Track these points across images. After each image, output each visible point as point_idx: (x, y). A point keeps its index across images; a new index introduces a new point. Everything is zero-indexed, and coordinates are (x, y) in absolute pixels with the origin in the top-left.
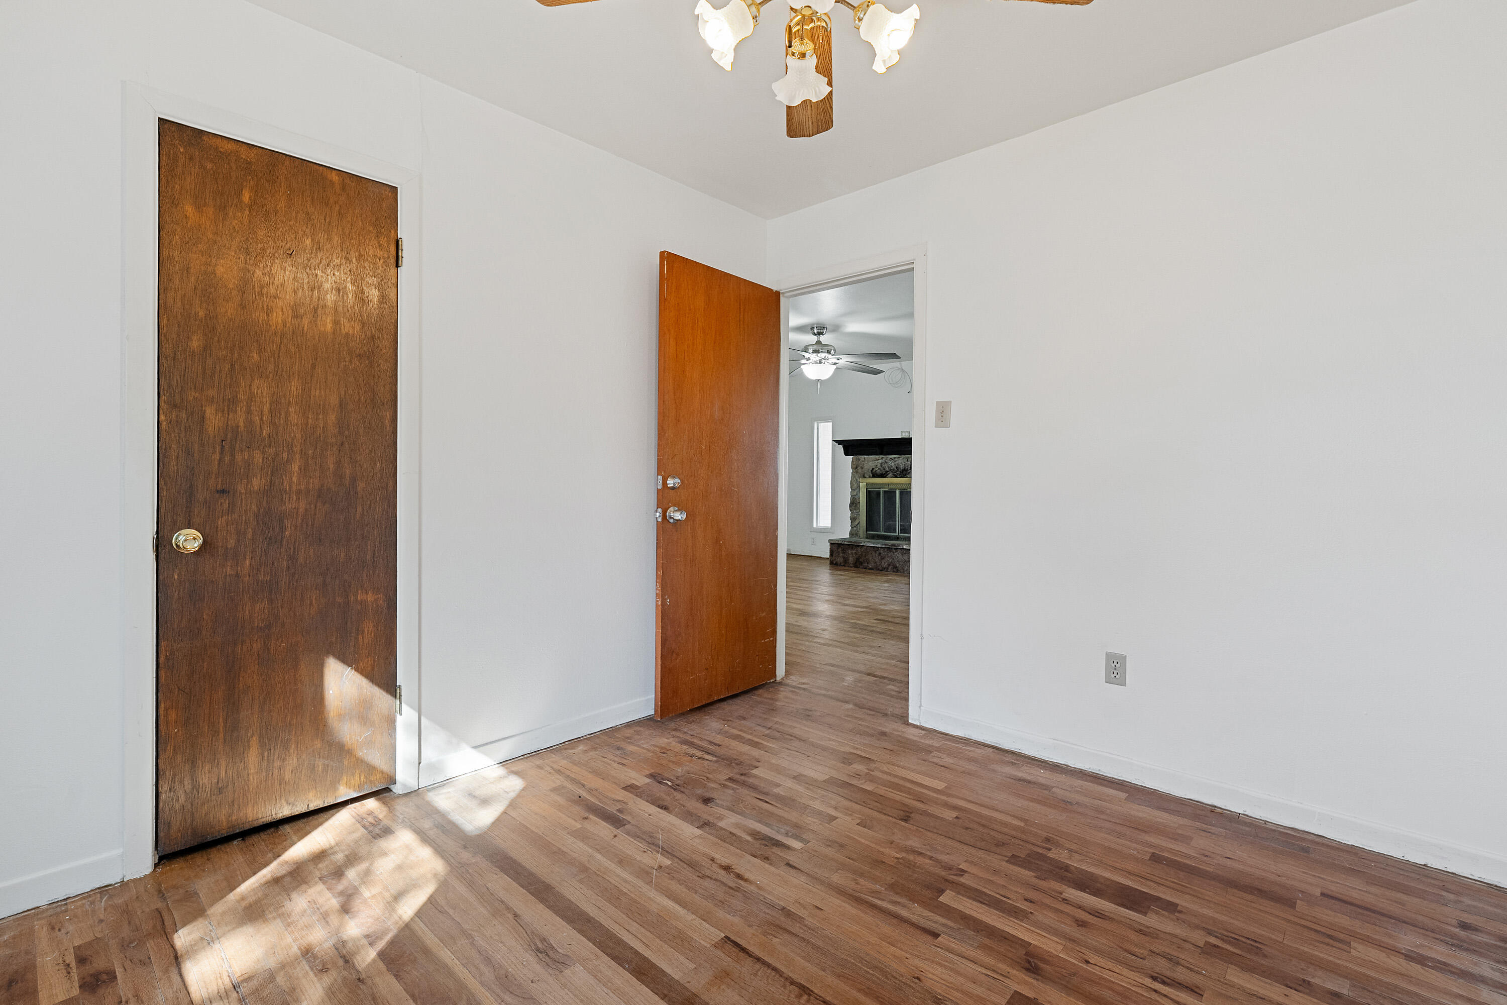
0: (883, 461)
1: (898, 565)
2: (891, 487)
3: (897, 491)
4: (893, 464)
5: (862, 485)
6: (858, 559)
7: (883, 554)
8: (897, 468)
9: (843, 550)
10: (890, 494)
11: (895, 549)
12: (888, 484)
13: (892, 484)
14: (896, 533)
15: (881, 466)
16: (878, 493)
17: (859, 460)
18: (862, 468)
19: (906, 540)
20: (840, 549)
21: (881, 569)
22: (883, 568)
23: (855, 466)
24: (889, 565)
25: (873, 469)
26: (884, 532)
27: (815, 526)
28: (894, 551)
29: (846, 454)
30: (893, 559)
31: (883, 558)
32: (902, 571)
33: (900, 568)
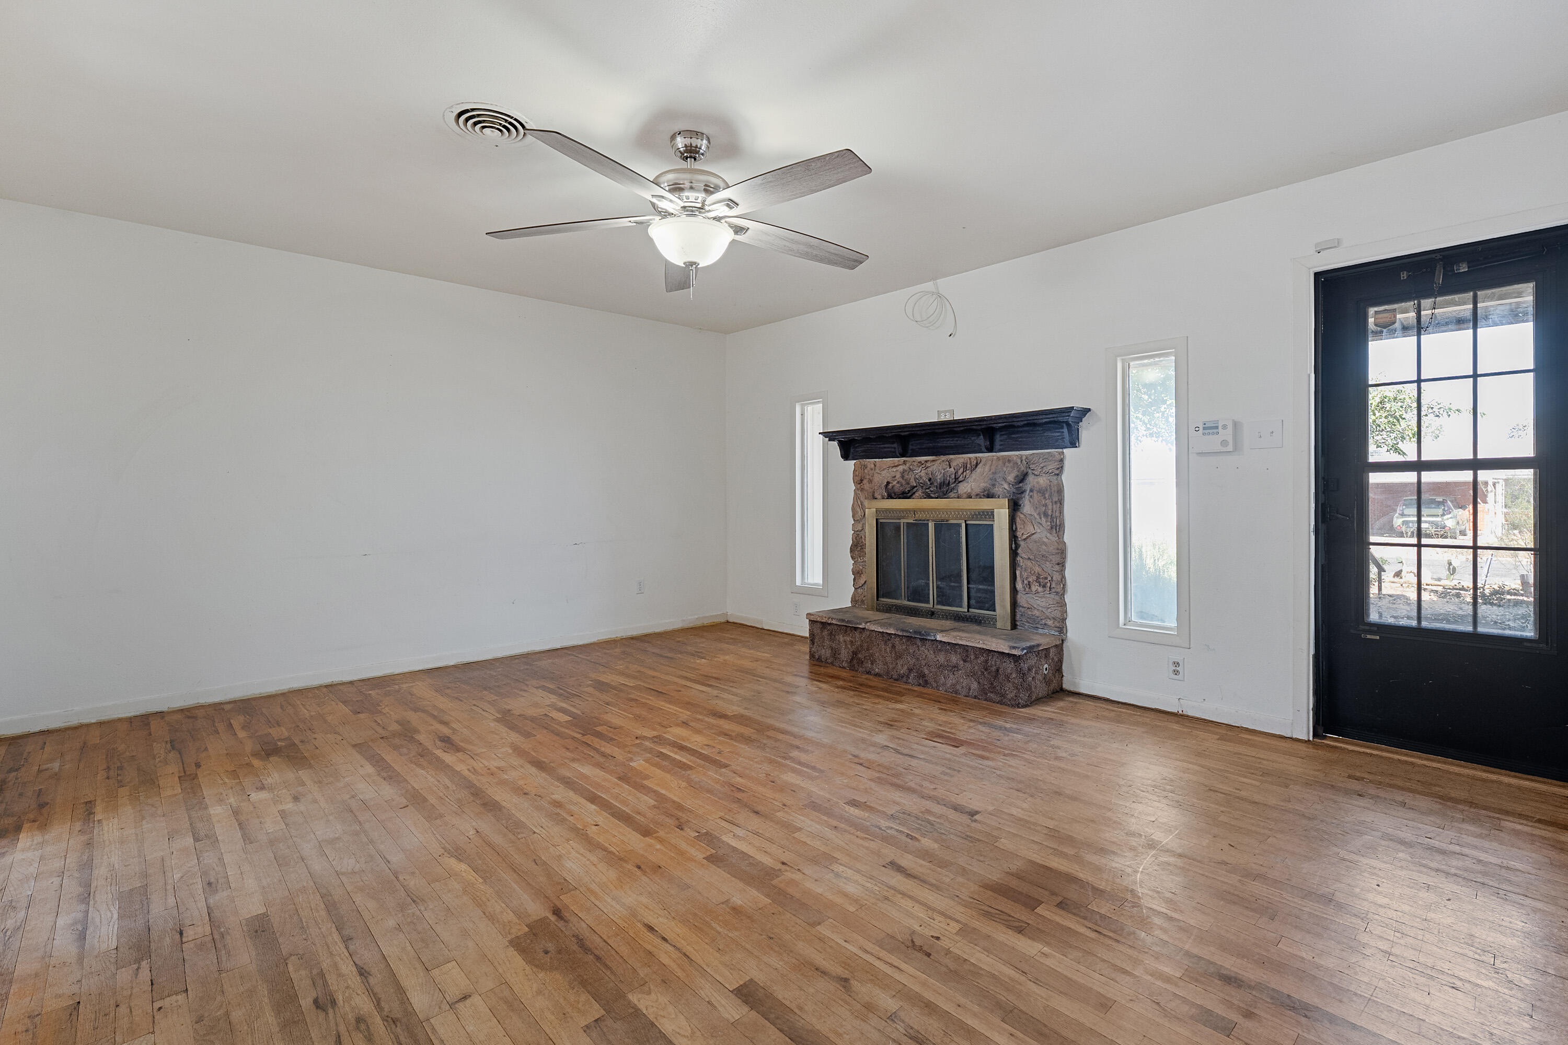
0: (906, 467)
1: (926, 672)
2: (919, 516)
3: (930, 524)
4: (923, 474)
5: (870, 512)
6: (855, 653)
7: (900, 647)
8: (930, 480)
9: (831, 634)
10: (918, 529)
11: (922, 640)
12: (914, 511)
13: (923, 510)
14: (928, 602)
15: (903, 477)
16: (897, 528)
17: (865, 467)
18: (870, 481)
19: (947, 619)
20: (825, 633)
21: (895, 676)
22: (899, 675)
23: (858, 479)
24: (910, 670)
25: (888, 483)
26: (909, 600)
27: (798, 583)
28: (919, 643)
29: (846, 456)
30: (918, 659)
31: (899, 656)
32: (934, 685)
33: (931, 680)
